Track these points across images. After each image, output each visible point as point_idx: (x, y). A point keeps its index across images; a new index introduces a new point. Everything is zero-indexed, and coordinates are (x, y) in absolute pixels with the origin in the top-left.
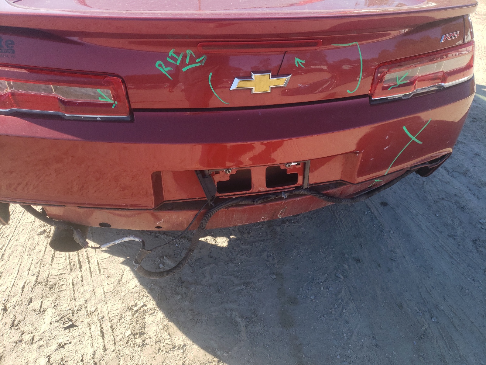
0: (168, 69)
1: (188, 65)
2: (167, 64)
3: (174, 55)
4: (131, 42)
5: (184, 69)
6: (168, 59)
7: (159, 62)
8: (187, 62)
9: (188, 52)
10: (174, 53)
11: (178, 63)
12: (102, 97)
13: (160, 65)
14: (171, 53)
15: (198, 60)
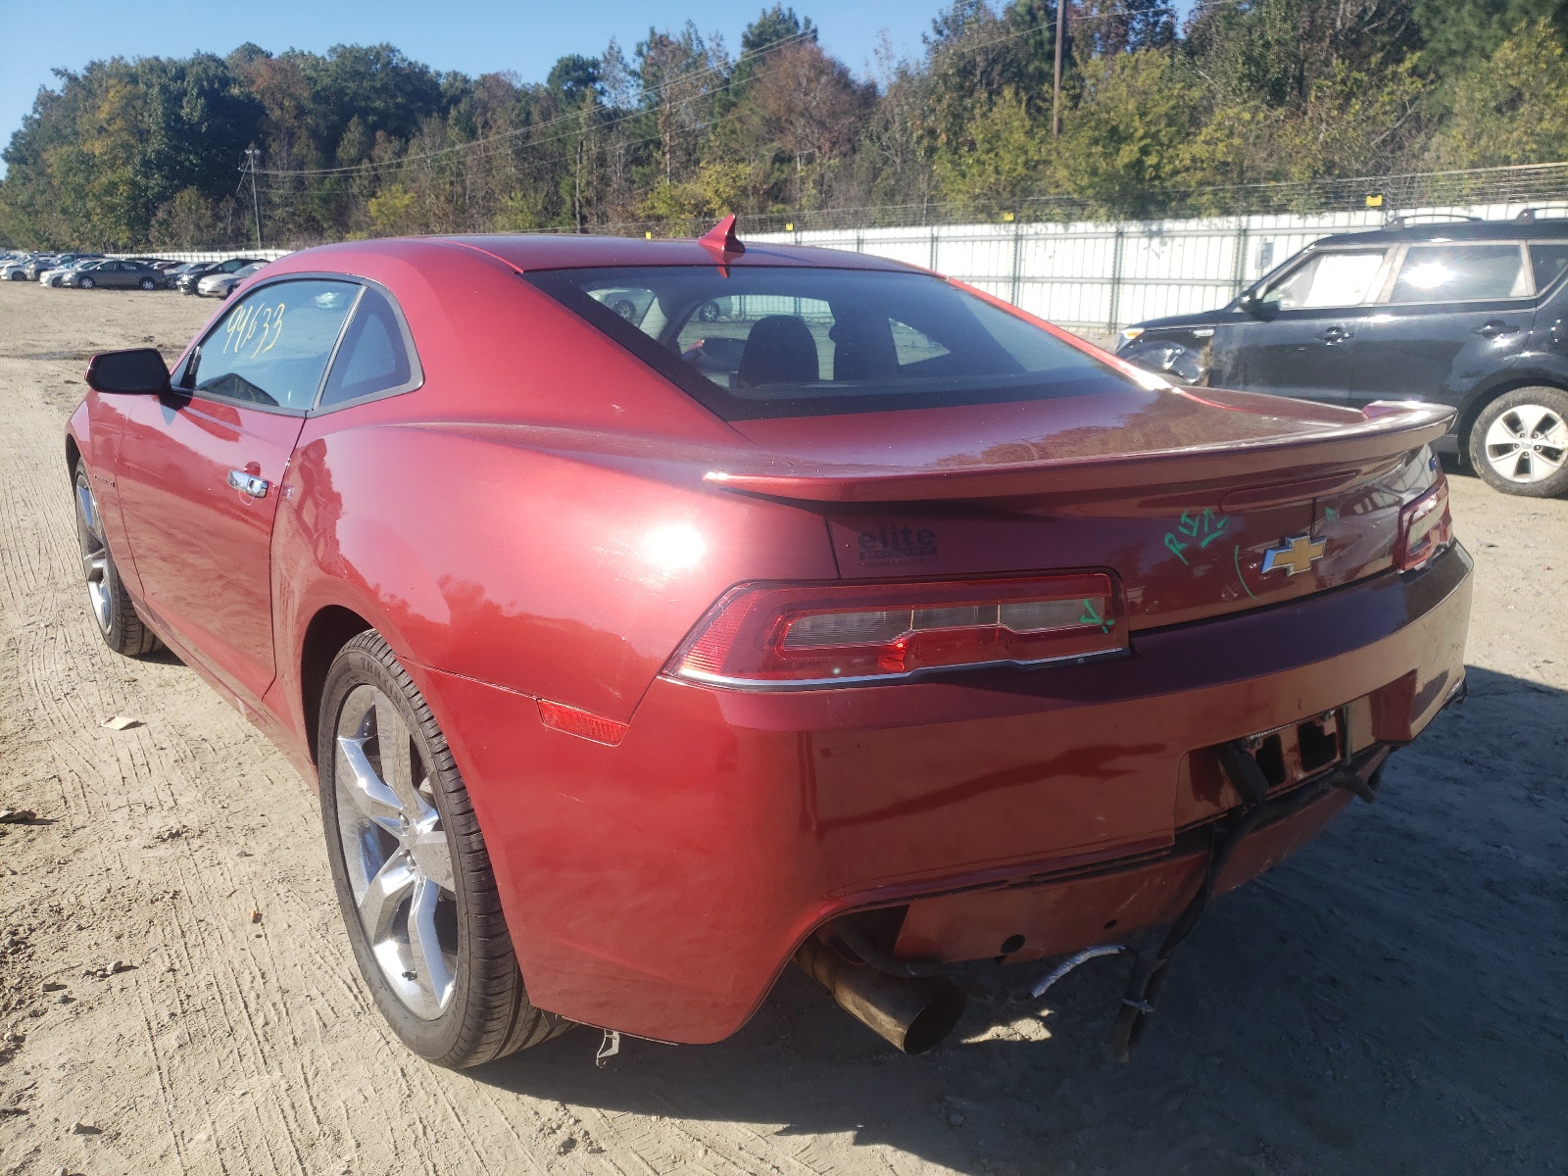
0: (1182, 546)
1: (1209, 534)
2: (1181, 538)
3: (1188, 520)
4: (1143, 504)
5: (1204, 544)
6: (1182, 529)
7: (1169, 536)
8: (1206, 529)
9: (1207, 511)
10: (1188, 516)
11: (1195, 533)
12: (1089, 616)
13: (1171, 541)
14: (1184, 519)
15: (1219, 525)
